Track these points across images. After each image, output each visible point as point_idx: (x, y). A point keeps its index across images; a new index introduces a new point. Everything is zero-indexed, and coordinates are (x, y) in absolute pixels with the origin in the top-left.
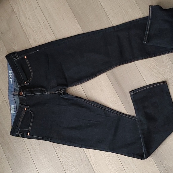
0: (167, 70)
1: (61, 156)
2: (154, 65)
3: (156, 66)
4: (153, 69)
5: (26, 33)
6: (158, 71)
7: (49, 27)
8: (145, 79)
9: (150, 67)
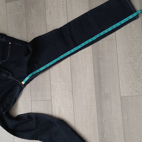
0: (140, 85)
1: (34, 109)
2: (132, 76)
3: (133, 77)
4: (129, 79)
5: (46, 3)
6: (132, 82)
7: (65, 8)
8: (120, 84)
9: (128, 77)
